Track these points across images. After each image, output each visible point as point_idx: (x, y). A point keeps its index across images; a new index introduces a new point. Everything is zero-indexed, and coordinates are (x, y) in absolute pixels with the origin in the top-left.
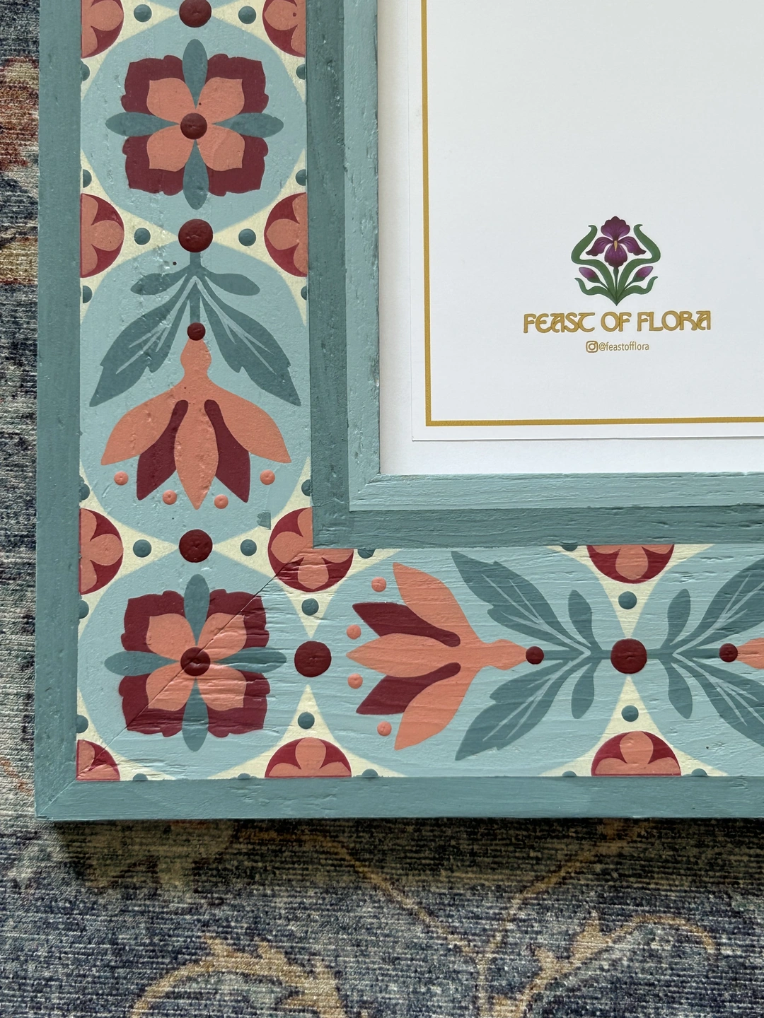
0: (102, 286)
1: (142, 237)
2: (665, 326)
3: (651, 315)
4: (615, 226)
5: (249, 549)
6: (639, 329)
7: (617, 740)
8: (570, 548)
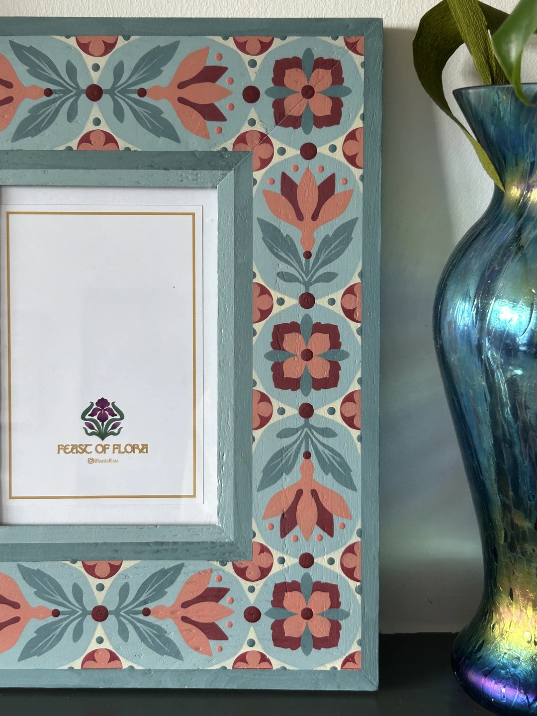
4: (103, 402)
7: (94, 652)
8: (74, 562)
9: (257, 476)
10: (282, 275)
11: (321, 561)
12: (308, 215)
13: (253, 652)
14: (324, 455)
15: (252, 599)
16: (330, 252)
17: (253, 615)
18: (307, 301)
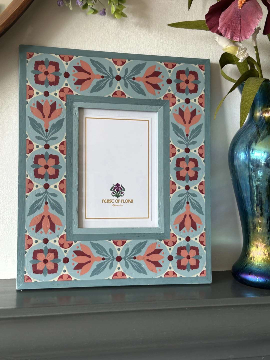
0: (29, 195)
1: (37, 186)
2: (126, 202)
3: (123, 200)
4: (118, 185)
5: (55, 241)
6: (121, 202)
7: (117, 273)
8: (110, 240)
9: (171, 210)
10: (179, 142)
11: (193, 239)
12: (187, 122)
13: (171, 271)
14: (193, 203)
15: (170, 253)
16: (195, 134)
17: (170, 258)
18: (187, 150)
